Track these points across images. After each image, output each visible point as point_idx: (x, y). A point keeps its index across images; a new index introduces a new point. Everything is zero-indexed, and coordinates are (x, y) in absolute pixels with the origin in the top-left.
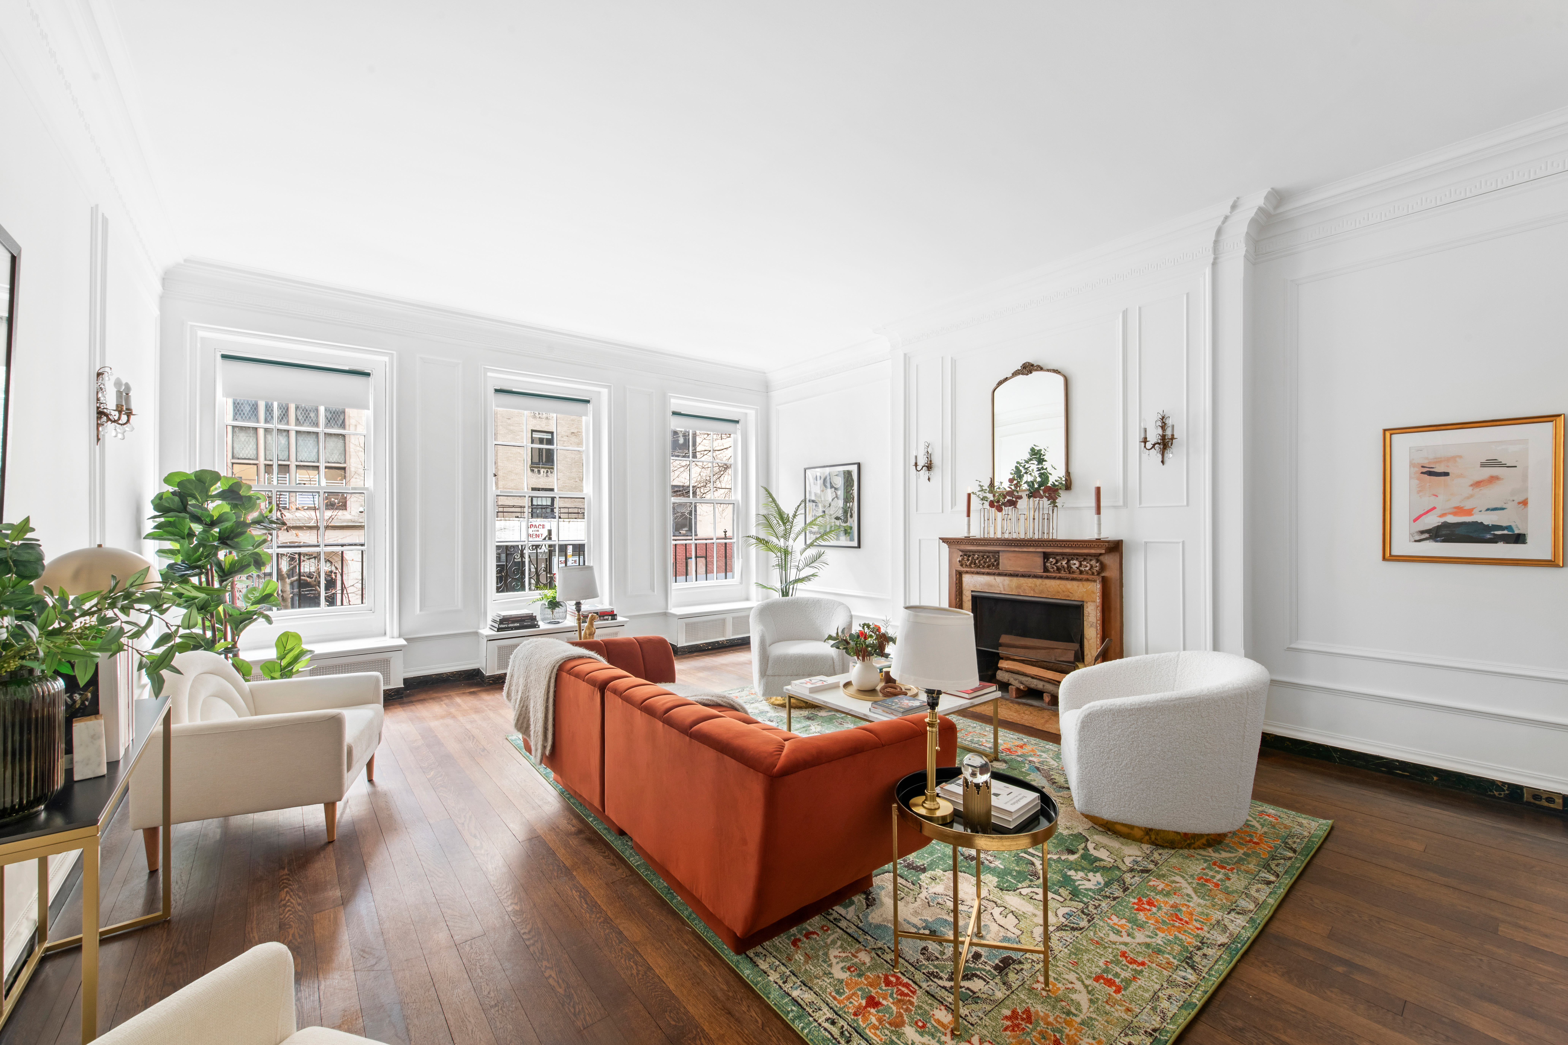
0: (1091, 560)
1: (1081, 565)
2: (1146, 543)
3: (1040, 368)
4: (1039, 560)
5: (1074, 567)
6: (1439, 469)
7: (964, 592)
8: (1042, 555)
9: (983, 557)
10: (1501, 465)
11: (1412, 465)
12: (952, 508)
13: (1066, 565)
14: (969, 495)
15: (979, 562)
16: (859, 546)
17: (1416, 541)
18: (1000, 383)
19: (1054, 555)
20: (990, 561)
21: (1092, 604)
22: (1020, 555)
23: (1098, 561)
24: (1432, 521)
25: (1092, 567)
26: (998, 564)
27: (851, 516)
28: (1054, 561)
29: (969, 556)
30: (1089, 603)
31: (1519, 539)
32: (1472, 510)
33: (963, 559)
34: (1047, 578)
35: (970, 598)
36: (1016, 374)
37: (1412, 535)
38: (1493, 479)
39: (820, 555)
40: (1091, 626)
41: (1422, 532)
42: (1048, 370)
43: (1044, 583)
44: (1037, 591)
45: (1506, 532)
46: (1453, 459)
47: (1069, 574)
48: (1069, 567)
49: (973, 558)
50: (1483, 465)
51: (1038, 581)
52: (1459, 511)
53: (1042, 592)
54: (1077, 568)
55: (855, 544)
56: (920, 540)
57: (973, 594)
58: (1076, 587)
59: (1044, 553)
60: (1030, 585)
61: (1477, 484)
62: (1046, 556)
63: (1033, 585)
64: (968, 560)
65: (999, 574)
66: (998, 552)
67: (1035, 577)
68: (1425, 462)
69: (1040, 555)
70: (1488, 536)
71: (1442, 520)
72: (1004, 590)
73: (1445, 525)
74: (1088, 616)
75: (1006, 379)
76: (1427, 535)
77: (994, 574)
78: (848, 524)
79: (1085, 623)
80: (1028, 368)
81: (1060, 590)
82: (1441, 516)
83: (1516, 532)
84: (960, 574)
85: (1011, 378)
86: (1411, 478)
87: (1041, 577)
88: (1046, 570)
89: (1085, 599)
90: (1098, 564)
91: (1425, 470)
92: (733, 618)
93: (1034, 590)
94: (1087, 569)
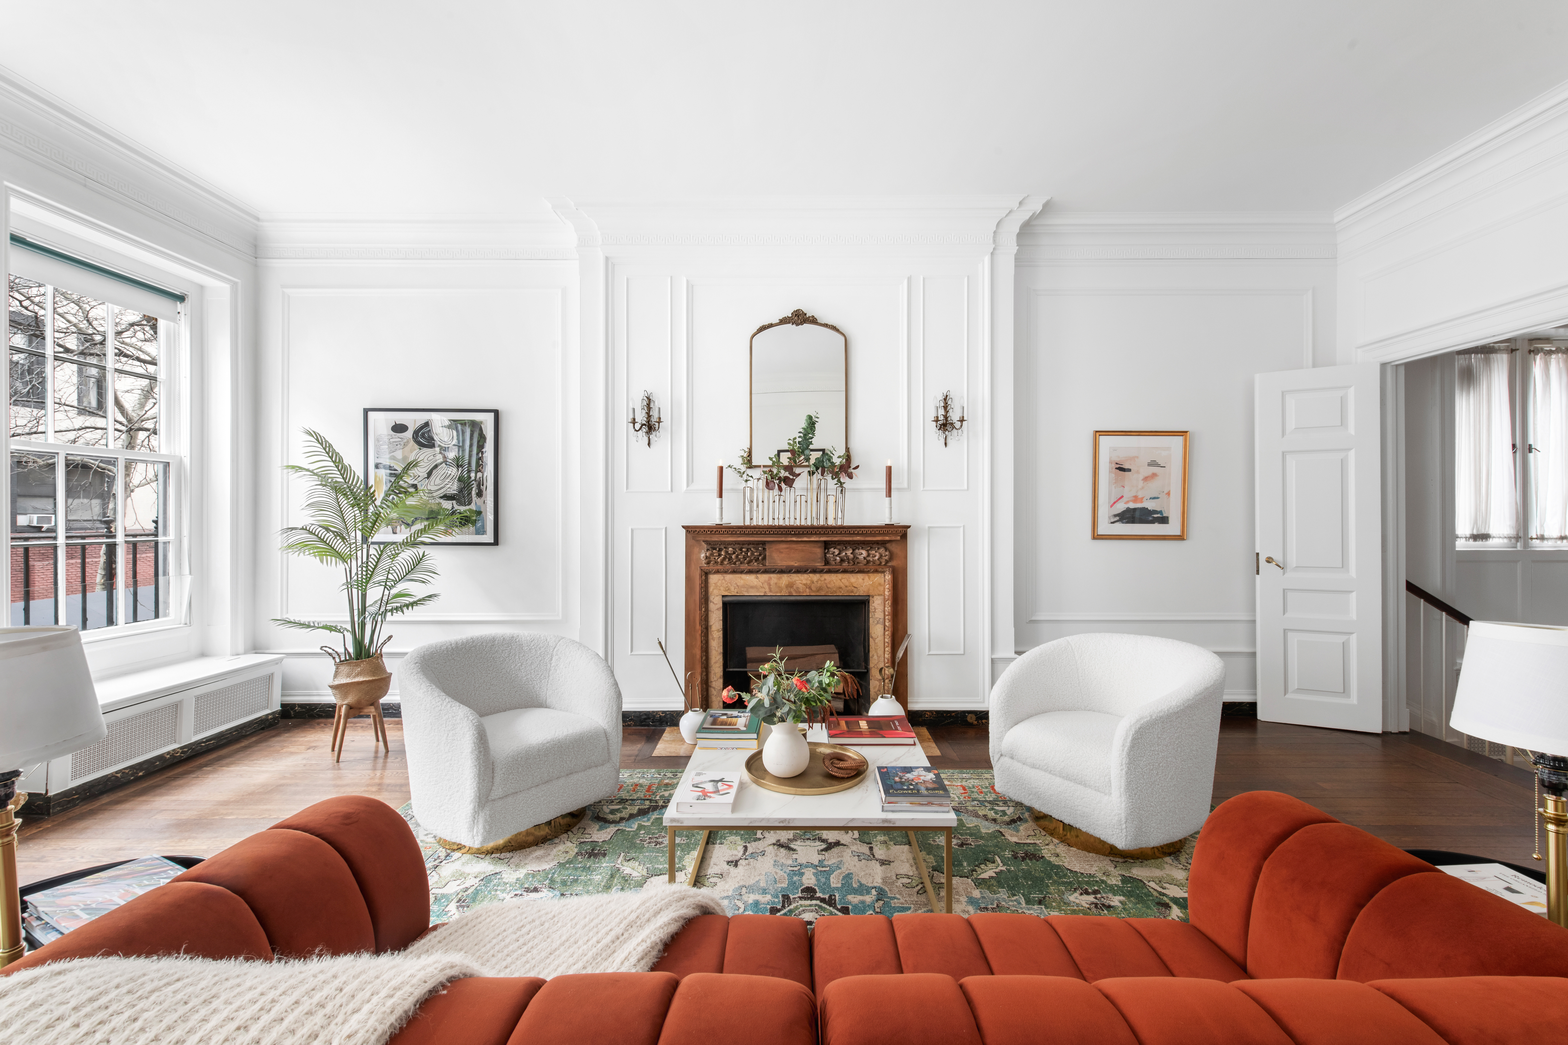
0: (878, 549)
1: (869, 555)
2: (929, 528)
3: (813, 321)
4: (818, 551)
5: (861, 557)
6: (1126, 466)
7: (711, 598)
8: (823, 544)
9: (741, 549)
10: (1158, 465)
11: (1111, 462)
12: (688, 485)
13: (852, 556)
14: (721, 469)
15: (737, 557)
16: (496, 543)
17: (1112, 523)
18: (763, 328)
19: (835, 544)
20: (752, 554)
21: (879, 598)
22: (794, 546)
23: (886, 549)
24: (1121, 507)
25: (881, 556)
26: (764, 558)
27: (480, 494)
28: (837, 552)
29: (720, 550)
30: (875, 597)
31: (1164, 520)
32: (1142, 498)
33: (712, 554)
34: (829, 571)
35: (721, 605)
36: (783, 321)
37: (1109, 518)
38: (1154, 475)
39: (420, 560)
40: (878, 623)
41: (1115, 516)
42: (826, 325)
43: (822, 579)
44: (814, 589)
45: (1159, 515)
46: (1133, 459)
47: (855, 567)
48: (855, 558)
49: (727, 552)
50: (1149, 465)
51: (815, 577)
52: (1136, 499)
53: (820, 589)
54: (865, 558)
55: (489, 537)
56: (632, 530)
57: (726, 599)
58: (860, 580)
59: (825, 542)
60: (804, 582)
61: (1146, 479)
62: (827, 545)
63: (809, 582)
64: (720, 555)
65: (766, 572)
66: (764, 543)
67: (814, 571)
68: (1117, 460)
69: (819, 545)
70: (1150, 519)
71: (1126, 506)
72: (771, 591)
73: (1128, 510)
74: (875, 612)
75: (771, 326)
76: (1117, 518)
77: (757, 572)
78: (473, 507)
79: (871, 620)
80: (799, 318)
81: (842, 585)
82: (1127, 502)
83: (1164, 515)
84: (706, 574)
85: (777, 325)
86: (1110, 472)
87: (821, 571)
88: (827, 562)
89: (871, 593)
90: (887, 553)
91: (1118, 466)
92: (198, 698)
93: (810, 588)
94: (877, 558)
